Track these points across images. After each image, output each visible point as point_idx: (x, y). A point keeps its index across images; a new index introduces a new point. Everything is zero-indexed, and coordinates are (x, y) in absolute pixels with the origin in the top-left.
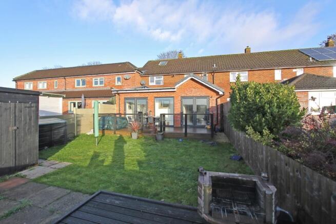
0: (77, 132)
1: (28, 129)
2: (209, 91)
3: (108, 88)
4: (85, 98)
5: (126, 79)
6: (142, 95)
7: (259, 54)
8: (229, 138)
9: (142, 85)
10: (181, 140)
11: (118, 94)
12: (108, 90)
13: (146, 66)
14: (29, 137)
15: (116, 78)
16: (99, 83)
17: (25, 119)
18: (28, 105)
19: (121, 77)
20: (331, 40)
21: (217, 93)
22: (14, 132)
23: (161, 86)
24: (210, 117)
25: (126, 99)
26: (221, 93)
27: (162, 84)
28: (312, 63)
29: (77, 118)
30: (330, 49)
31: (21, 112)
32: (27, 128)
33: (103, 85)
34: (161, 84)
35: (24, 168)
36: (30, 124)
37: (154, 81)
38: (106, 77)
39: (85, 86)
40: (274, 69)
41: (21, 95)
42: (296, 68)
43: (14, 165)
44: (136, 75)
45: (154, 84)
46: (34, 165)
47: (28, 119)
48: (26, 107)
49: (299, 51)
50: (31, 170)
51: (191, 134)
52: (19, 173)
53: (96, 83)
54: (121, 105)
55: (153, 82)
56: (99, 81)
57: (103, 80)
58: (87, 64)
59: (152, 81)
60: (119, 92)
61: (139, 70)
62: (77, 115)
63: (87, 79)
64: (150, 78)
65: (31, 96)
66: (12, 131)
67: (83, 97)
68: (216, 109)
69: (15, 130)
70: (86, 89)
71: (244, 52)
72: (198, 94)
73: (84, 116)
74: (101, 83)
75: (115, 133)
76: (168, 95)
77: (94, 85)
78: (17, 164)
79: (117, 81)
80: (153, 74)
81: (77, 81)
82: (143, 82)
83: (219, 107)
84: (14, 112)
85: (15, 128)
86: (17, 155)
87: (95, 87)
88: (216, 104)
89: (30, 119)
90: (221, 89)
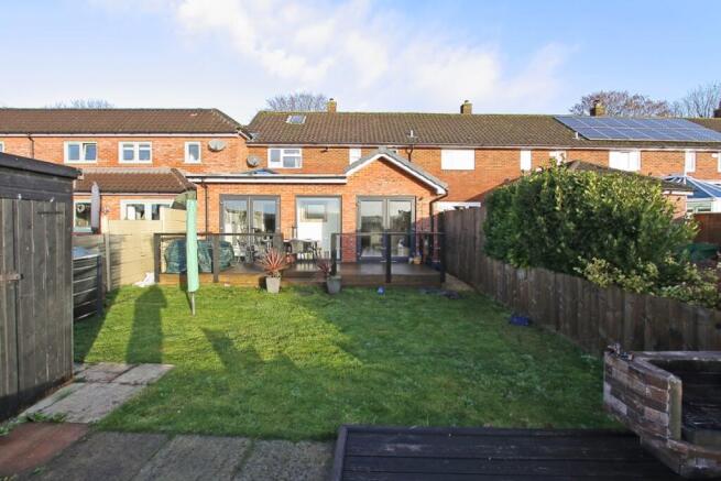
0: (113, 281)
1: (48, 280)
2: (416, 185)
3: (165, 169)
4: (101, 191)
5: (214, 151)
6: (267, 191)
7: (489, 117)
8: (468, 283)
9: (250, 166)
10: (380, 291)
11: (205, 185)
12: (165, 175)
13: (255, 121)
14: (51, 302)
15: (187, 144)
16: (137, 155)
17: (40, 249)
18: (46, 207)
19: (199, 143)
20: (598, 105)
21: (433, 191)
22: (12, 288)
23: (296, 171)
24: (417, 240)
25: (222, 197)
26: (441, 191)
27: (298, 165)
28: (580, 143)
29: (110, 243)
30: (600, 119)
31: (30, 227)
32: (45, 275)
33: (150, 162)
34: (296, 167)
35: (40, 393)
36: (52, 262)
37: (279, 159)
38: (157, 141)
39: (94, 162)
40: (520, 150)
41: (28, 176)
42: (554, 150)
43: (15, 390)
44: (238, 141)
45: (279, 165)
46: (62, 382)
47: (47, 248)
48: (40, 213)
49: (554, 118)
50: (63, 397)
51: (400, 276)
52: (31, 410)
53: (129, 155)
54: (210, 213)
55: (278, 161)
56: (136, 149)
57: (150, 149)
58: (70, 105)
59: (275, 159)
60: (206, 180)
61: (246, 131)
62: (110, 235)
63: (102, 143)
64: (269, 150)
65: (55, 179)
66: (8, 285)
67: (95, 189)
68: (429, 223)
69: (16, 282)
70: (100, 170)
71: (459, 112)
72: (393, 192)
73: (128, 238)
74: (144, 155)
75: (216, 281)
76: (329, 190)
77: (121, 160)
78: (23, 387)
79: (188, 154)
80: (278, 142)
81: (70, 146)
82: (254, 160)
83: (436, 219)
84: (10, 227)
85: (16, 276)
86: (21, 358)
87: (127, 166)
88: (431, 213)
89: (52, 250)
90: (442, 184)
